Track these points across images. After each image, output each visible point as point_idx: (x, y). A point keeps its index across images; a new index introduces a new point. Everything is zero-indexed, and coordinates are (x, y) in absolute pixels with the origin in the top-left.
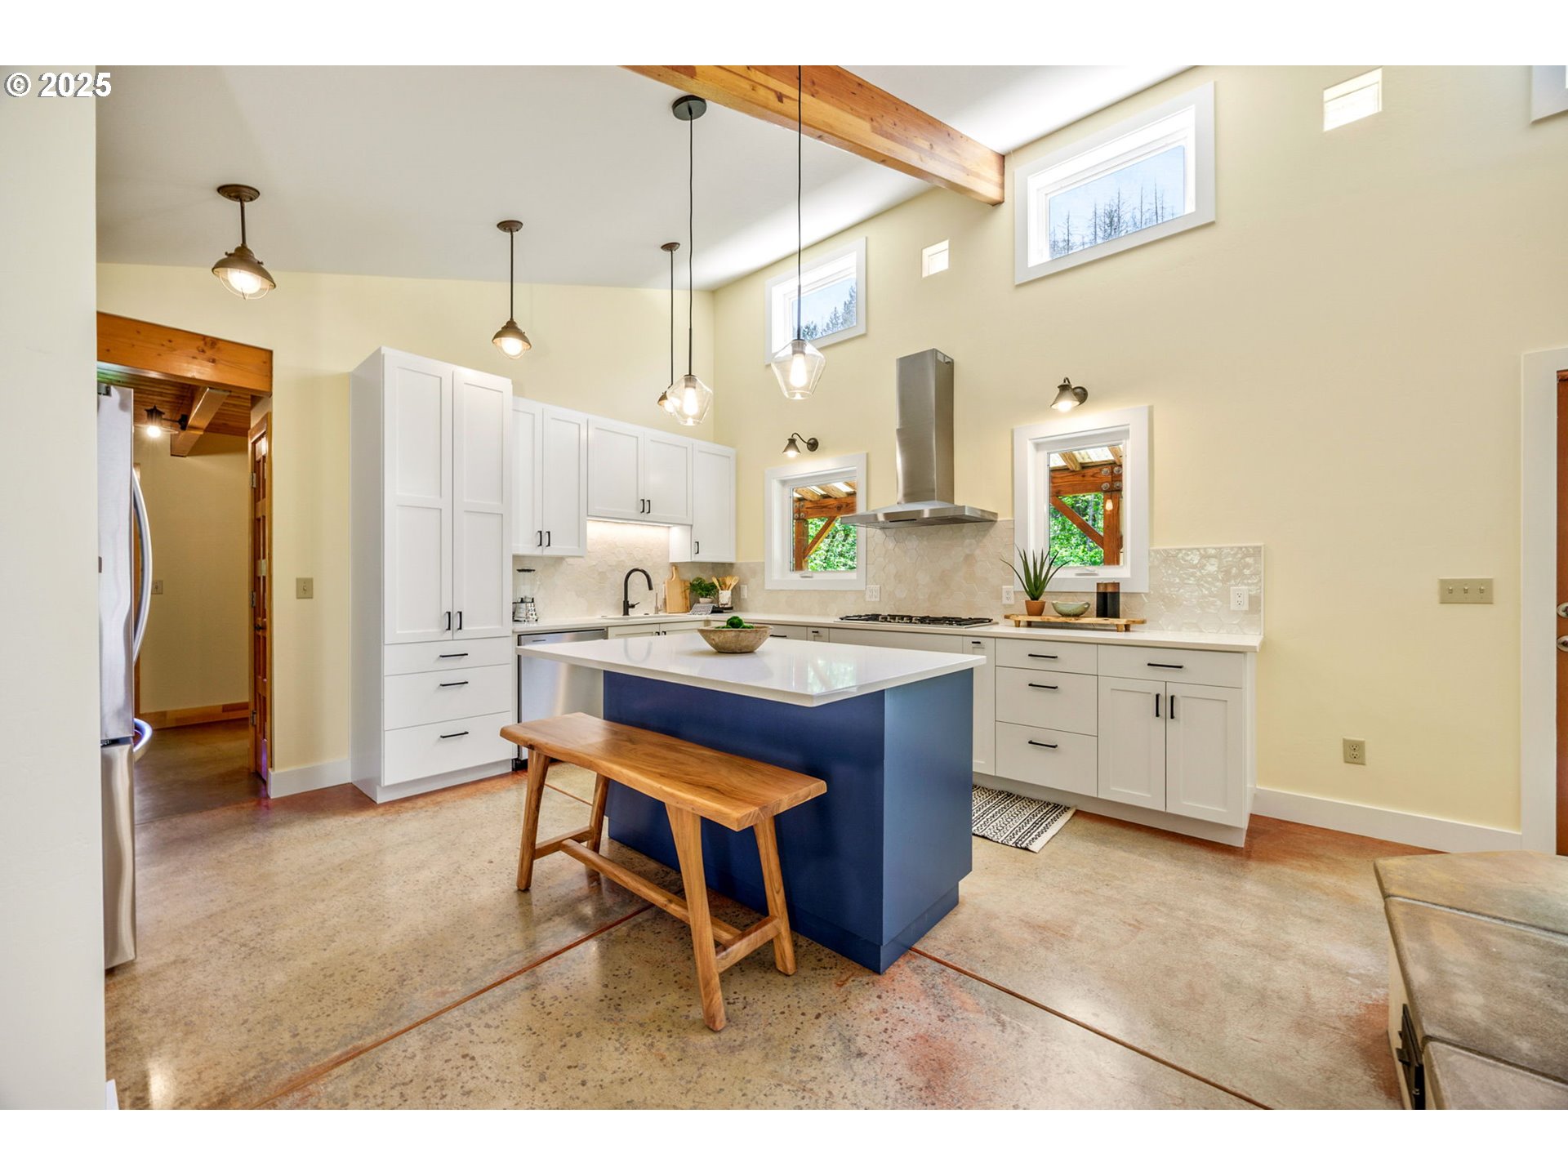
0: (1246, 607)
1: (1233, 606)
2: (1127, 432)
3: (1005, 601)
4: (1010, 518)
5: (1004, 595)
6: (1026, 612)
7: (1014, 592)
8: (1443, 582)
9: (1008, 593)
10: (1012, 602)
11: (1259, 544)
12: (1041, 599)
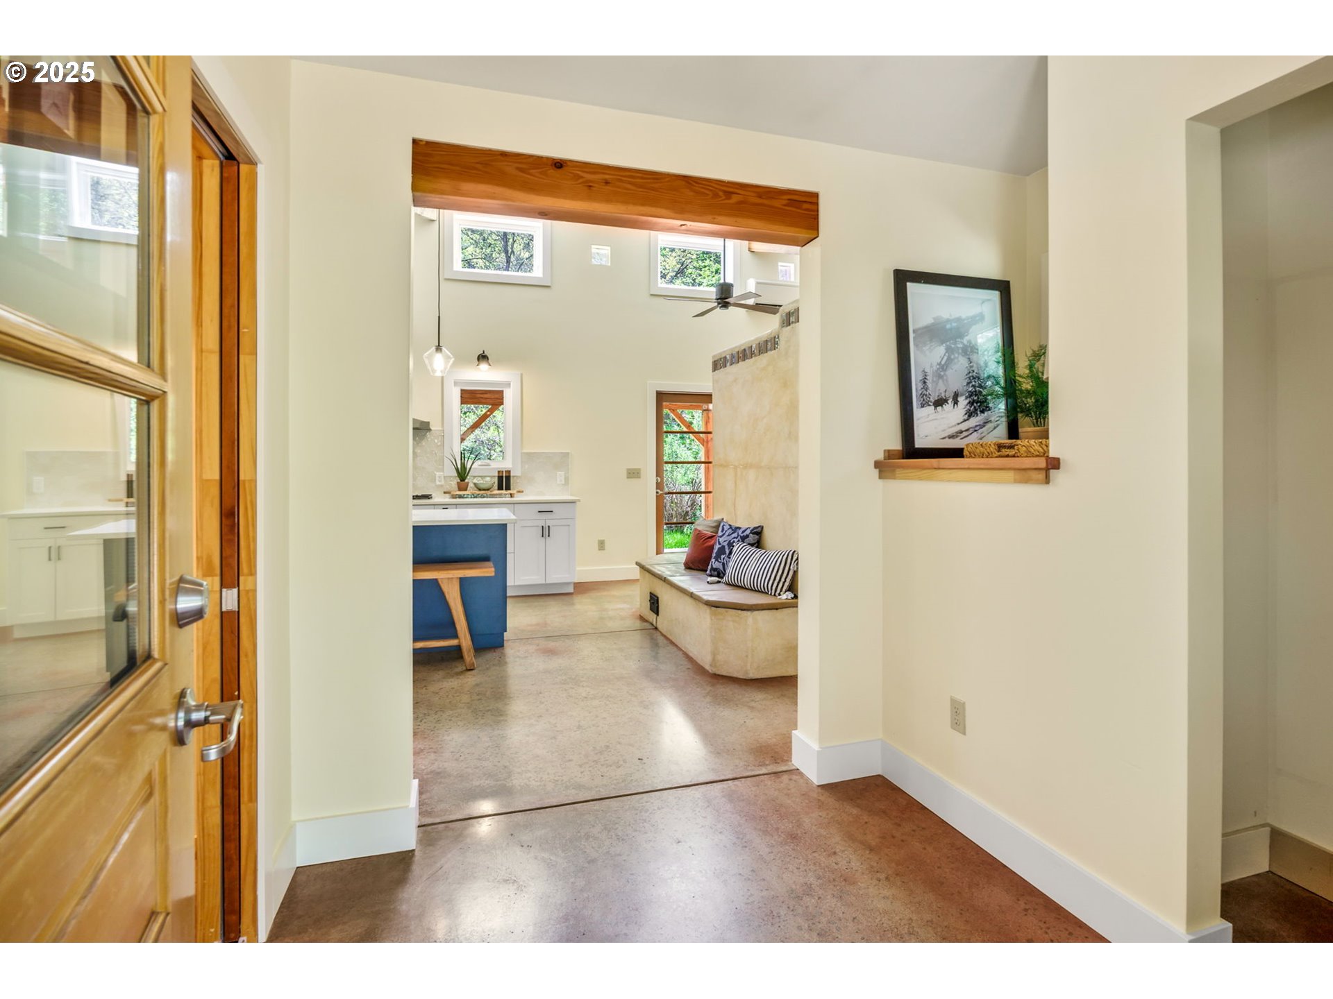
0: (563, 482)
1: (558, 482)
2: (510, 384)
3: (438, 483)
4: (441, 429)
5: (437, 478)
6: (457, 488)
7: (444, 477)
8: (628, 470)
9: (439, 477)
10: (443, 483)
11: (567, 451)
12: (466, 481)
